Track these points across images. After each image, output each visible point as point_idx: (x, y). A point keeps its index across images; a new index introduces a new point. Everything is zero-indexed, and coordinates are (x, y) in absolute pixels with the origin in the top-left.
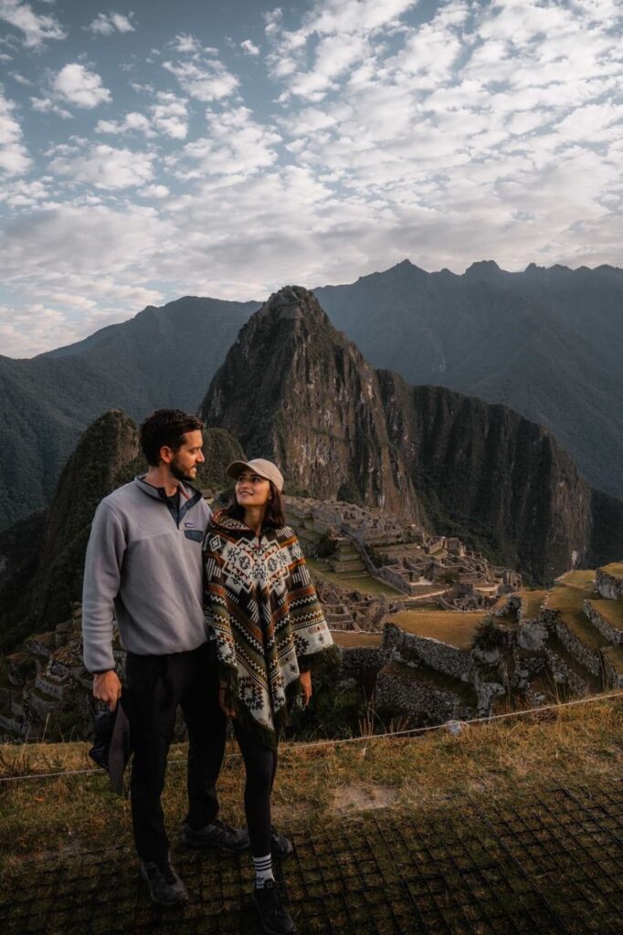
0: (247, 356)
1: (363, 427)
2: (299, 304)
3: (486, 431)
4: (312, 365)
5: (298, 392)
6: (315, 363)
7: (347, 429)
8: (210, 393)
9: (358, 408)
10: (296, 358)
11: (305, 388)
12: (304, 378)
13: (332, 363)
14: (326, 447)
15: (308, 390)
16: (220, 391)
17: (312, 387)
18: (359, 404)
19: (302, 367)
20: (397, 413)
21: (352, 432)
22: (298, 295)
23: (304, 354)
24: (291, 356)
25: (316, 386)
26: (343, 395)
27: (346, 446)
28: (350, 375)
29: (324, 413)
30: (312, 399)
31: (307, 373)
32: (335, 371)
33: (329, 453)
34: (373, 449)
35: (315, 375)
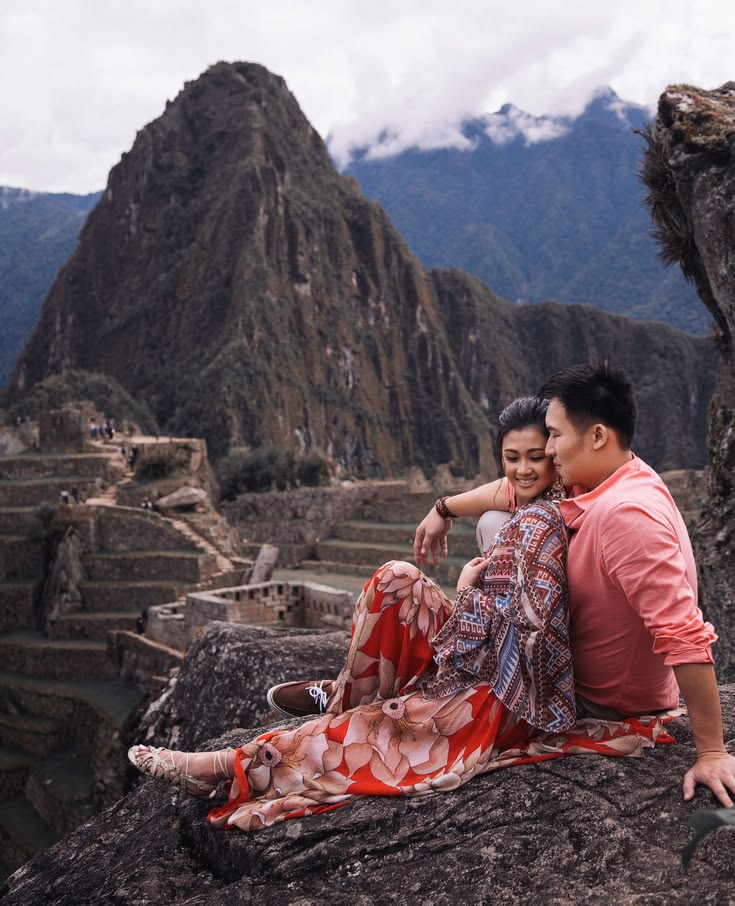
0: (133, 229)
1: (429, 391)
2: (257, 99)
3: (693, 399)
4: (301, 237)
5: (274, 300)
6: (308, 232)
7: (393, 397)
8: (46, 325)
9: (414, 345)
10: (262, 219)
11: (288, 292)
12: (285, 267)
13: (345, 238)
14: (348, 438)
15: (296, 296)
16: (70, 319)
17: (304, 289)
18: (416, 335)
19: (279, 240)
20: (486, 370)
21: (405, 403)
22: (250, 79)
23: (281, 210)
24: (251, 214)
25: (315, 289)
26: (377, 312)
27: (395, 435)
28: (387, 265)
29: (338, 356)
30: (309, 320)
31: (293, 253)
32: (354, 256)
33: (357, 453)
34: (458, 439)
35: (312, 260)
